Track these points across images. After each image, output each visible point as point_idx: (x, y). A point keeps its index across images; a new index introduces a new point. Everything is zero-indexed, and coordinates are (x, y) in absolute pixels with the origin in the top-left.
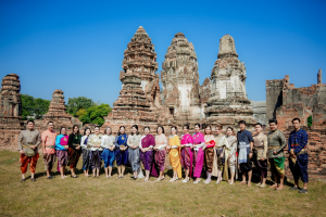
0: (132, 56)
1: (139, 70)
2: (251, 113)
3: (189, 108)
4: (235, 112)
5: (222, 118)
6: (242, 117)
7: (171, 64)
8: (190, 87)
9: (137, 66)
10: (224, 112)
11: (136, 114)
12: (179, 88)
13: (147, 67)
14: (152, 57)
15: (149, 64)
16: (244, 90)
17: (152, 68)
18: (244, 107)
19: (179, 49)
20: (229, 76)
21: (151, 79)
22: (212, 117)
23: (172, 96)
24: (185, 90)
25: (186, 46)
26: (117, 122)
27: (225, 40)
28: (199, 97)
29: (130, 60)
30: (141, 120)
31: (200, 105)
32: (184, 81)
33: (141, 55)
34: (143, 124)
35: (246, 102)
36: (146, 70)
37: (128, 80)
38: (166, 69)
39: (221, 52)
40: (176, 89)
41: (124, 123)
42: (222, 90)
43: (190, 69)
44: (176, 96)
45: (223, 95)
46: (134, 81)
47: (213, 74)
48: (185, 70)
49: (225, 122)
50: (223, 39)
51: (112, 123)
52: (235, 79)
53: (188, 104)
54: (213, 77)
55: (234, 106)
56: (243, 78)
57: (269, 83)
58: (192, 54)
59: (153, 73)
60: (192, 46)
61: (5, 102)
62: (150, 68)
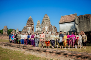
8: (48, 27)
14: (32, 22)
25: (47, 17)
40: (44, 28)
43: (48, 23)
44: (45, 29)
58: (49, 19)
59: (32, 26)
60: (49, 17)
61: (4, 31)
62: (32, 25)
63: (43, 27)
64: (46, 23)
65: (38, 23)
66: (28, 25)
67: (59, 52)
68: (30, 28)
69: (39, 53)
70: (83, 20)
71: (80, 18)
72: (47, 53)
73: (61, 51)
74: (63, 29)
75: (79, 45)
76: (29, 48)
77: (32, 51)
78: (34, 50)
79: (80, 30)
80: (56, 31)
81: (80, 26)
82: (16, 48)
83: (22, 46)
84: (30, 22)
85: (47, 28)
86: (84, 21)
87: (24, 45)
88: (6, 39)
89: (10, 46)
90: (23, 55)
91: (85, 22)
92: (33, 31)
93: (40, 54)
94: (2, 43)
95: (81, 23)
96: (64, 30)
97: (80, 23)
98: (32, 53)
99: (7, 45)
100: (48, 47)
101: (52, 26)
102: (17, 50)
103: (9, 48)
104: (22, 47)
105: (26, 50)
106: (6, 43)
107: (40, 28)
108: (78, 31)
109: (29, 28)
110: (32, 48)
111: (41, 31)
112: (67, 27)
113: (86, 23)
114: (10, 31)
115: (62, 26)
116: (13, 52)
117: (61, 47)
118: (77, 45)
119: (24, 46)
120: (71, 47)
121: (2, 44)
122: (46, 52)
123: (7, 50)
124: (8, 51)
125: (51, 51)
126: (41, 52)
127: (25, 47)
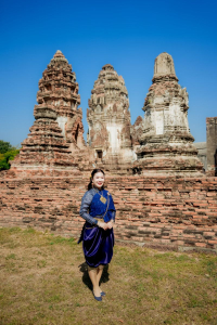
0: (48, 86)
1: (57, 103)
2: (195, 153)
3: (118, 151)
4: (175, 152)
5: (159, 159)
6: (184, 158)
7: (99, 101)
8: (120, 127)
9: (55, 99)
10: (162, 152)
11: (49, 156)
12: (108, 128)
13: (67, 100)
15: (69, 97)
16: (186, 124)
17: (73, 102)
18: (187, 145)
19: (107, 84)
20: (168, 104)
21: (72, 115)
22: (146, 159)
23: (100, 137)
24: (114, 130)
25: (116, 80)
26: (25, 166)
27: (161, 59)
28: (131, 139)
29: (47, 91)
30: (57, 164)
31: (131, 147)
32: (114, 120)
33: (59, 85)
34: (59, 169)
35: (189, 139)
36: (65, 104)
37: (40, 114)
38: (92, 106)
39: (157, 75)
40: (104, 129)
41: (35, 168)
42: (158, 124)
43: (120, 106)
44: (104, 137)
45: (159, 130)
46: (47, 114)
47: (147, 103)
48: (115, 107)
49: (163, 164)
50: (159, 58)
51: (19, 168)
52: (175, 109)
53: (118, 146)
54: (147, 107)
55: (174, 144)
56: (185, 109)
57: (210, 121)
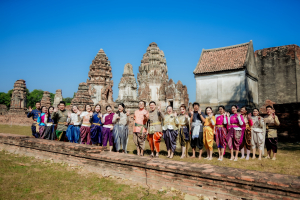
14: (107, 70)
58: (162, 59)
59: (108, 80)
60: (162, 53)
61: (16, 98)
62: (106, 77)
63: (143, 85)
64: (152, 71)
65: (126, 71)
66: (92, 79)
67: (185, 170)
68: (99, 89)
69: (124, 172)
70: (273, 64)
71: (263, 59)
72: (148, 172)
73: (194, 165)
74: (206, 92)
75: (254, 148)
76: (93, 155)
77: (102, 164)
78: (108, 162)
79: (262, 97)
80: (186, 98)
81: (263, 85)
82: (54, 155)
83: (71, 149)
84: (101, 68)
85: (155, 89)
86: (277, 69)
87: (77, 145)
88: (22, 125)
89: (33, 146)
90: (73, 178)
91: (279, 72)
92: (109, 97)
93: (128, 175)
94: (10, 137)
95: (268, 73)
96: (209, 97)
97: (263, 73)
98: (103, 172)
99: (24, 143)
100: (155, 153)
101: (171, 81)
102: (57, 161)
103: (30, 153)
104: (72, 152)
105: (85, 161)
106: (22, 139)
107: (133, 88)
108: (256, 100)
109: (96, 87)
110: (103, 155)
111: (135, 99)
112: (219, 86)
113: (282, 74)
114: (35, 96)
115: (203, 83)
116: (42, 168)
117: (197, 155)
118: (249, 147)
119: (79, 150)
120: (227, 155)
121: (9, 141)
122: (145, 168)
123: (24, 159)
124: (28, 164)
125: (162, 167)
126: (131, 170)
127: (81, 153)
